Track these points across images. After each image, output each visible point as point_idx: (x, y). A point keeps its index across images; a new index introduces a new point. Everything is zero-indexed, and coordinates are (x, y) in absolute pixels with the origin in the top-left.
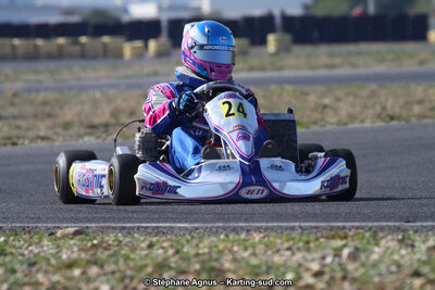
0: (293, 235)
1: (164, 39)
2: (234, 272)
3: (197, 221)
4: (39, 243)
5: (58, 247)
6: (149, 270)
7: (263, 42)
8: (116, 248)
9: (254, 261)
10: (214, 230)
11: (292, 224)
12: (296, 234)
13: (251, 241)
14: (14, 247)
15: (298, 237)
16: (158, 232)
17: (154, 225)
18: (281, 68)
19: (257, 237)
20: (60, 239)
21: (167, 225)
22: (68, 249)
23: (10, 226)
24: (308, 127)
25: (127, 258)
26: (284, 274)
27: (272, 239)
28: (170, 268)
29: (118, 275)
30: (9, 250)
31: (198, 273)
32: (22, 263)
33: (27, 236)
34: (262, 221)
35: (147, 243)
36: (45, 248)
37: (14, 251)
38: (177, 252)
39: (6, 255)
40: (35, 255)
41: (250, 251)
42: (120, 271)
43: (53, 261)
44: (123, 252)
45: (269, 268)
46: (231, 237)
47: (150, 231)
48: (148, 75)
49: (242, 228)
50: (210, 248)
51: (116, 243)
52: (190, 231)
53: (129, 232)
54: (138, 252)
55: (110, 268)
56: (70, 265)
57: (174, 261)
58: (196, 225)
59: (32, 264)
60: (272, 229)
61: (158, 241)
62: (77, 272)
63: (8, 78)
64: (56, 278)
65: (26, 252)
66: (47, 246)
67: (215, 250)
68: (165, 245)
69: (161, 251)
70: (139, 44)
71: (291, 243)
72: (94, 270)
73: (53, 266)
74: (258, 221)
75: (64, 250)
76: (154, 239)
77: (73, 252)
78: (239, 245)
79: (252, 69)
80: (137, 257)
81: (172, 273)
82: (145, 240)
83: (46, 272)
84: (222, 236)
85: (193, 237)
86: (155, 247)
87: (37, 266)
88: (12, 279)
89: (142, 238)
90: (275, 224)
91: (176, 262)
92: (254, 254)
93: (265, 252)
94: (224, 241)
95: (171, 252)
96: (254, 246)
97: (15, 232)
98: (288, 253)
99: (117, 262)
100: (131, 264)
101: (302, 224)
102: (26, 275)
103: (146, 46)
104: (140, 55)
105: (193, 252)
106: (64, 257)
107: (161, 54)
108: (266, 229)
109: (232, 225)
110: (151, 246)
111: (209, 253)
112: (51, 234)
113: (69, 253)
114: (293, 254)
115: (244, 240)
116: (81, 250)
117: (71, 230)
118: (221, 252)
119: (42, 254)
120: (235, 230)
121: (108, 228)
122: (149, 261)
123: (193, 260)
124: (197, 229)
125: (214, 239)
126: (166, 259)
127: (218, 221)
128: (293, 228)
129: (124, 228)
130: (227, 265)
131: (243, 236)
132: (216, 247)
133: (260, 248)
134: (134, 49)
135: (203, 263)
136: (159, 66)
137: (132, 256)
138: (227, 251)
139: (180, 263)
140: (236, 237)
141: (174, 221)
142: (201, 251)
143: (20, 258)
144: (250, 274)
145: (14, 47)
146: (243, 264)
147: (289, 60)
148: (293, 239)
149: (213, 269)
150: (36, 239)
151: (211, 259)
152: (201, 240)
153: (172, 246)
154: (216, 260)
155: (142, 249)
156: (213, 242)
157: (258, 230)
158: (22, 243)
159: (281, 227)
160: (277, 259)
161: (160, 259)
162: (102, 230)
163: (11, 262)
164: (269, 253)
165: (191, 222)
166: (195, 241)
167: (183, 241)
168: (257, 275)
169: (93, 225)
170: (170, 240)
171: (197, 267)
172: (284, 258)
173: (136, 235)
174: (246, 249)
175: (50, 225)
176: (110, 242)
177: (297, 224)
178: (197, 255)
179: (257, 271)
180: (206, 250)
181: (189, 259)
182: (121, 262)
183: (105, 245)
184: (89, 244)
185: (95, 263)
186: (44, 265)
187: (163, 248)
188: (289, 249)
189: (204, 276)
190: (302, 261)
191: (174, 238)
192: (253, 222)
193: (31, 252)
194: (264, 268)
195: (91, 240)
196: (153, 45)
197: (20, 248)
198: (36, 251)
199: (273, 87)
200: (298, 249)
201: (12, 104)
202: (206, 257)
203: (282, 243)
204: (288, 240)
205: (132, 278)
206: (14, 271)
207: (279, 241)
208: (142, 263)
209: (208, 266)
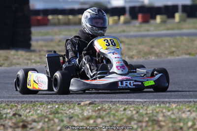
0: (191, 105)
1: (127, 16)
2: (164, 121)
3: (145, 98)
4: (74, 108)
5: (82, 110)
6: (125, 120)
7: (173, 17)
8: (109, 111)
9: (173, 117)
10: (154, 102)
11: (190, 100)
12: (192, 104)
13: (171, 108)
14: (62, 110)
15: (193, 106)
16: (127, 103)
17: (125, 100)
18: (182, 29)
19: (174, 106)
20: (83, 106)
21: (132, 100)
22: (87, 111)
23: (60, 100)
24: (194, 56)
25: (114, 115)
26: (187, 123)
27: (181, 107)
28: (135, 120)
29: (110, 123)
30: (60, 111)
31: (147, 122)
32: (66, 117)
33: (68, 105)
34: (176, 99)
35: (123, 108)
36: (76, 111)
37: (62, 111)
38: (137, 112)
39: (59, 113)
40: (72, 113)
41: (171, 112)
42: (111, 121)
43: (80, 116)
44: (112, 112)
45: (180, 120)
46: (162, 105)
47: (124, 103)
48: (120, 32)
49: (166, 102)
50: (153, 110)
51: (109, 108)
52: (142, 103)
53: (114, 103)
54: (119, 112)
55: (106, 119)
56: (88, 118)
57: (136, 116)
58: (145, 100)
59: (71, 118)
60: (181, 102)
61: (128, 107)
62: (91, 121)
63: (56, 34)
64: (82, 124)
65: (68, 112)
66: (77, 110)
67: (155, 111)
68: (131, 109)
69: (129, 112)
70: (116, 18)
71: (190, 108)
72: (99, 121)
73: (80, 119)
74: (174, 98)
75: (85, 111)
76: (126, 107)
77: (89, 112)
78: (166, 109)
79: (168, 29)
80: (119, 115)
81: (135, 122)
82: (122, 107)
83: (77, 121)
84: (158, 105)
85: (144, 105)
86: (127, 110)
87: (73, 119)
88: (62, 124)
89: (121, 106)
90: (182, 100)
91: (137, 117)
92: (173, 113)
93: (178, 113)
94: (159, 107)
95: (134, 112)
96: (172, 110)
97: (62, 103)
98: (189, 113)
99: (110, 117)
100: (116, 118)
101: (195, 100)
102: (68, 123)
103: (119, 19)
104: (116, 23)
105: (144, 112)
106: (85, 114)
107: (126, 23)
108: (178, 102)
109: (162, 100)
110: (125, 110)
111: (152, 113)
112: (79, 104)
113: (87, 112)
114: (191, 113)
115: (168, 107)
116: (93, 111)
117: (88, 102)
118: (158, 113)
119: (75, 113)
120: (163, 102)
121: (105, 101)
122: (124, 116)
123: (145, 116)
124: (145, 102)
125: (154, 106)
126: (132, 116)
127: (155, 98)
128: (190, 102)
129: (112, 101)
130: (161, 118)
131: (167, 105)
132: (155, 110)
133: (176, 111)
134: (114, 20)
135: (149, 117)
136: (125, 28)
137: (117, 114)
138: (160, 112)
139: (139, 117)
140: (164, 106)
141: (135, 98)
142: (148, 112)
143: (65, 115)
144: (172, 123)
145: (59, 20)
146: (168, 118)
147: (185, 25)
148: (191, 106)
149: (154, 120)
150: (72, 106)
151: (153, 115)
152: (148, 107)
153: (135, 110)
154: (156, 116)
155: (121, 111)
156: (153, 108)
157: (174, 102)
158: (66, 108)
159: (185, 101)
160: (184, 116)
161: (129, 116)
162: (102, 103)
163: (61, 116)
164: (180, 113)
165: (143, 99)
166: (145, 108)
167: (140, 107)
168: (175, 123)
169: (98, 100)
170: (134, 107)
171: (147, 119)
172: (187, 115)
173: (118, 105)
174: (169, 111)
175: (78, 100)
176: (106, 108)
177: (192, 100)
178: (147, 114)
179: (174, 121)
180: (151, 112)
181: (143, 116)
182: (112, 117)
183: (104, 109)
184: (97, 109)
185: (100, 117)
186: (76, 118)
187: (130, 110)
188: (189, 111)
189: (150, 123)
190: (195, 117)
191: (135, 106)
192: (172, 99)
193: (70, 112)
194: (178, 120)
195: (97, 107)
196: (122, 18)
197: (65, 110)
198: (72, 112)
199: (178, 37)
200: (193, 111)
201: (59, 45)
202: (151, 115)
203: (186, 109)
204: (188, 107)
205: (117, 124)
206: (62, 121)
207: (184, 107)
208: (121, 117)
209: (151, 119)
